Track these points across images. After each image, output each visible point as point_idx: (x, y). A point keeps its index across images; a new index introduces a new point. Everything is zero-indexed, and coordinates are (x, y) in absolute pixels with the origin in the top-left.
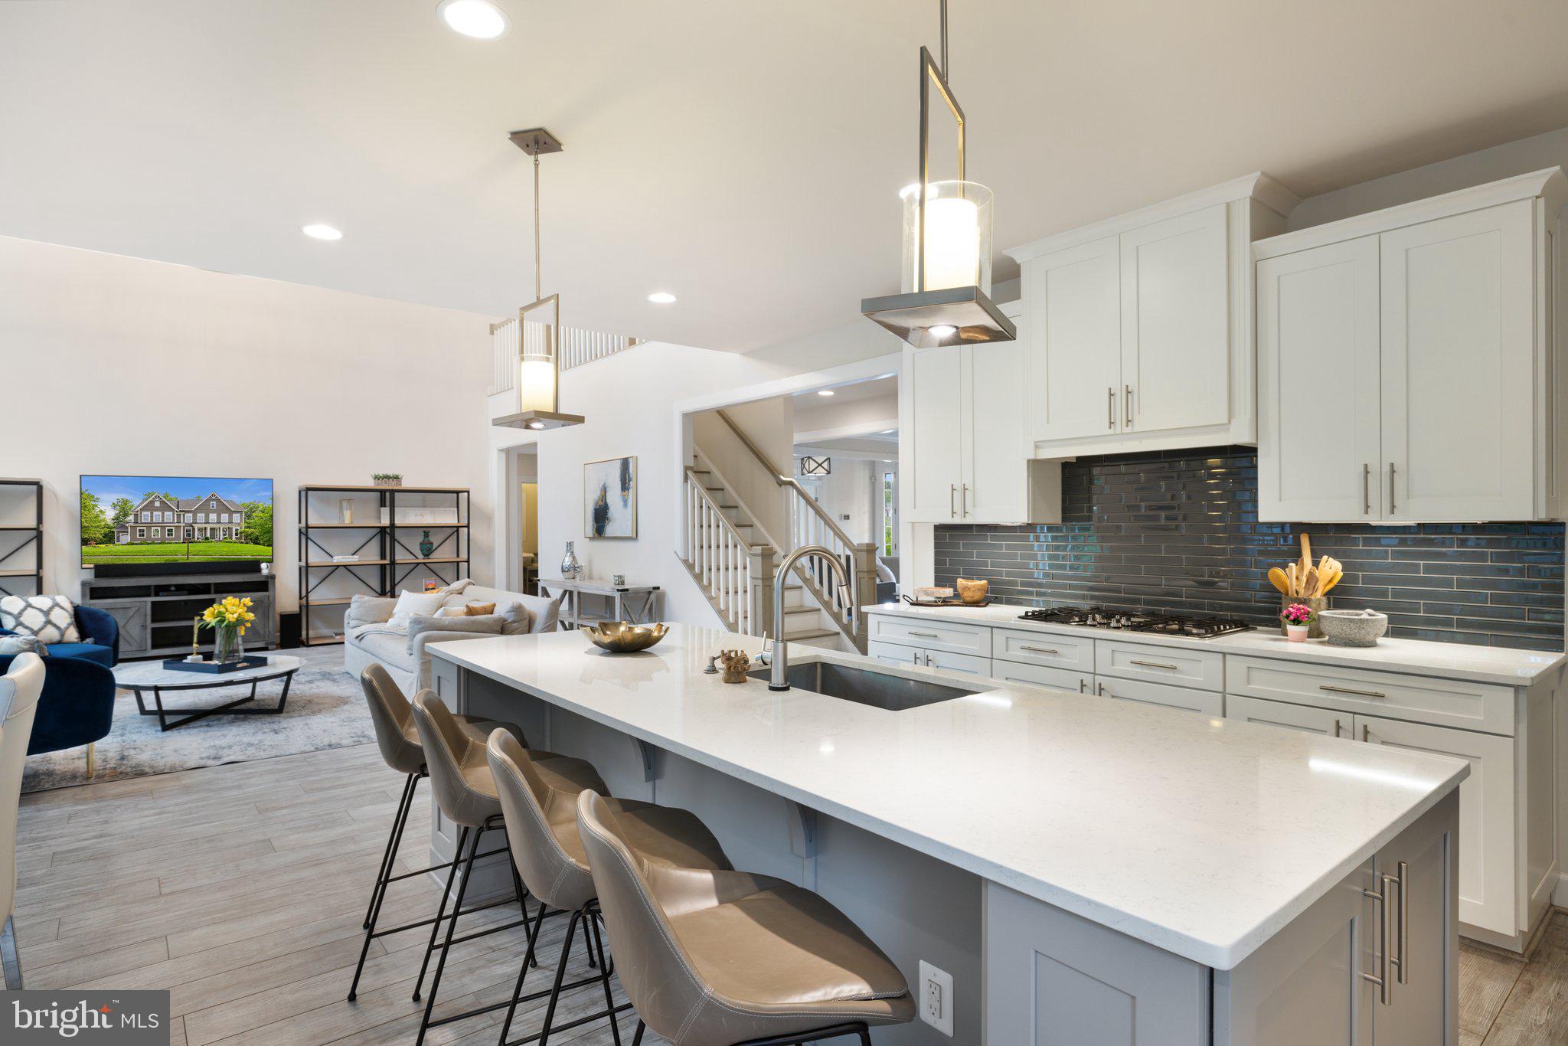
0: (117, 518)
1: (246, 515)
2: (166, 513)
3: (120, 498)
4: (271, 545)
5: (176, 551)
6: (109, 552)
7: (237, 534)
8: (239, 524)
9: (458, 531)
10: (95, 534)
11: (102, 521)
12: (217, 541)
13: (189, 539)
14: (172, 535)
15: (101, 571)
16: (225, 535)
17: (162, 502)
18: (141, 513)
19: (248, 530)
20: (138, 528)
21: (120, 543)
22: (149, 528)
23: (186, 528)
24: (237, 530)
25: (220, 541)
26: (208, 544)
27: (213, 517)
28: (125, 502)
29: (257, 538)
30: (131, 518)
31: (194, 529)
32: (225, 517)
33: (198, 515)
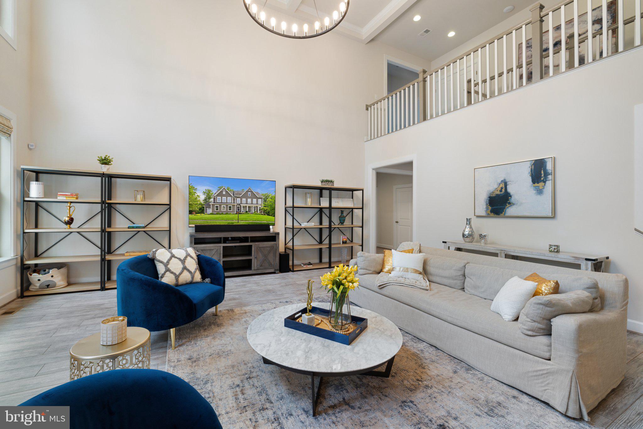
0: (205, 200)
1: (264, 200)
2: (228, 198)
3: (207, 189)
4: (274, 216)
5: (232, 219)
6: (202, 218)
7: (260, 210)
8: (261, 205)
9: (352, 211)
10: (195, 208)
11: (199, 201)
12: (251, 213)
13: (239, 212)
14: (231, 210)
15: (199, 228)
16: (255, 210)
17: (226, 192)
18: (217, 198)
19: (265, 208)
20: (215, 205)
21: (207, 213)
22: (220, 205)
23: (237, 206)
24: (260, 208)
25: (252, 213)
26: (248, 215)
27: (249, 200)
28: (209, 191)
29: (269, 212)
30: (212, 200)
31: (241, 207)
32: (255, 200)
33: (243, 199)
